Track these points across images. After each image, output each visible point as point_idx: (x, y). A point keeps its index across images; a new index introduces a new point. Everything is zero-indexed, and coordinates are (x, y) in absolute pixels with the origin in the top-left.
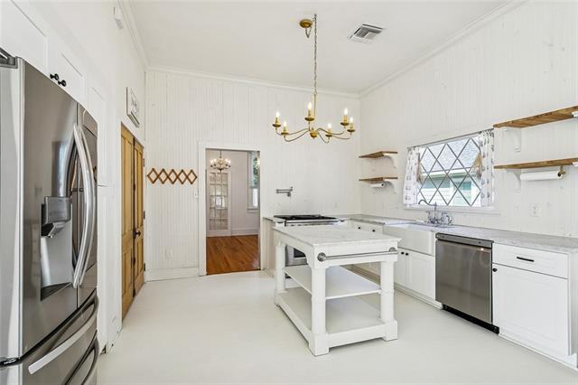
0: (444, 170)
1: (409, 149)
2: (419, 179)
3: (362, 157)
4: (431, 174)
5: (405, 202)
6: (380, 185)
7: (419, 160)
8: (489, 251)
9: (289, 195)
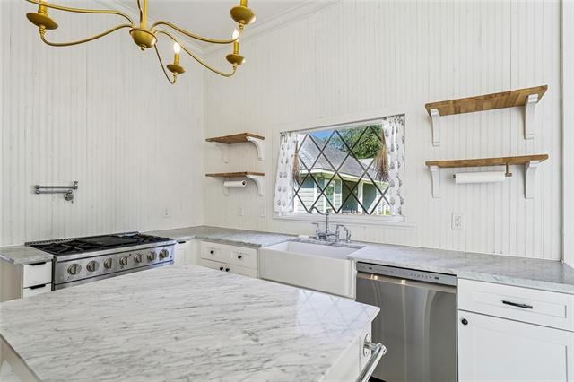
0: (306, 168)
1: (283, 135)
2: (296, 177)
3: (212, 140)
4: (312, 172)
5: (277, 208)
6: (240, 183)
7: (297, 152)
8: (453, 291)
9: (69, 197)
